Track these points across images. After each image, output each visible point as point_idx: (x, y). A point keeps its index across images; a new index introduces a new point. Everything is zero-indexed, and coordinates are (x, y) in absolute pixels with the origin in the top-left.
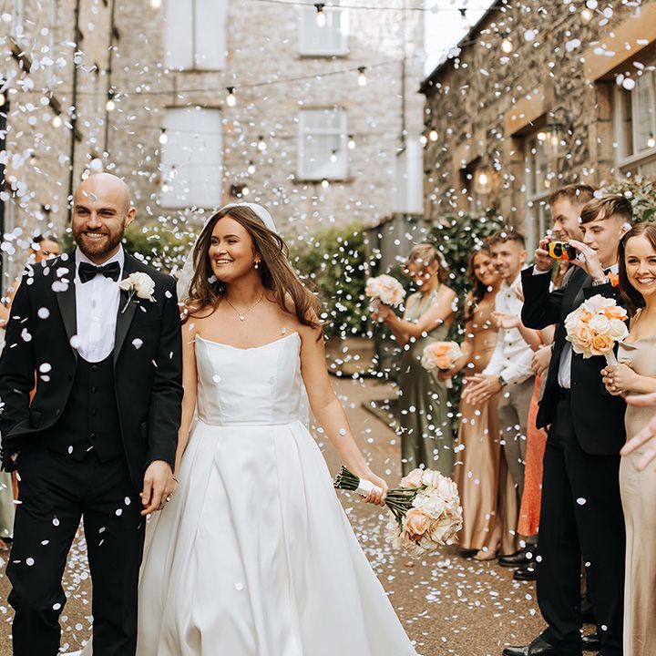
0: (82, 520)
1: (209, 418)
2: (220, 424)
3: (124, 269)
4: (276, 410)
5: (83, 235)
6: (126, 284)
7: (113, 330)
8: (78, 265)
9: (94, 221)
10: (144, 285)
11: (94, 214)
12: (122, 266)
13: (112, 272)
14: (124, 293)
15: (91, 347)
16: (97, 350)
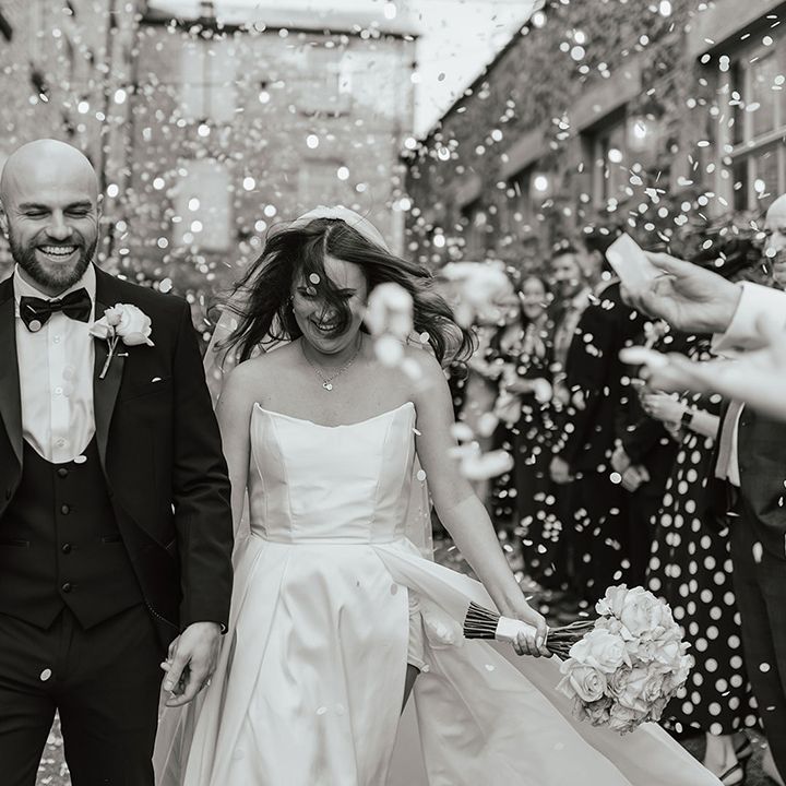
0: (57, 717)
1: (270, 532)
2: (288, 540)
3: (97, 301)
4: (377, 520)
5: (38, 252)
6: (101, 328)
7: (90, 407)
8: (18, 300)
9: (59, 226)
10: (133, 324)
11: (58, 215)
12: (92, 295)
13: (77, 308)
14: (100, 344)
15: (55, 440)
16: (66, 444)
